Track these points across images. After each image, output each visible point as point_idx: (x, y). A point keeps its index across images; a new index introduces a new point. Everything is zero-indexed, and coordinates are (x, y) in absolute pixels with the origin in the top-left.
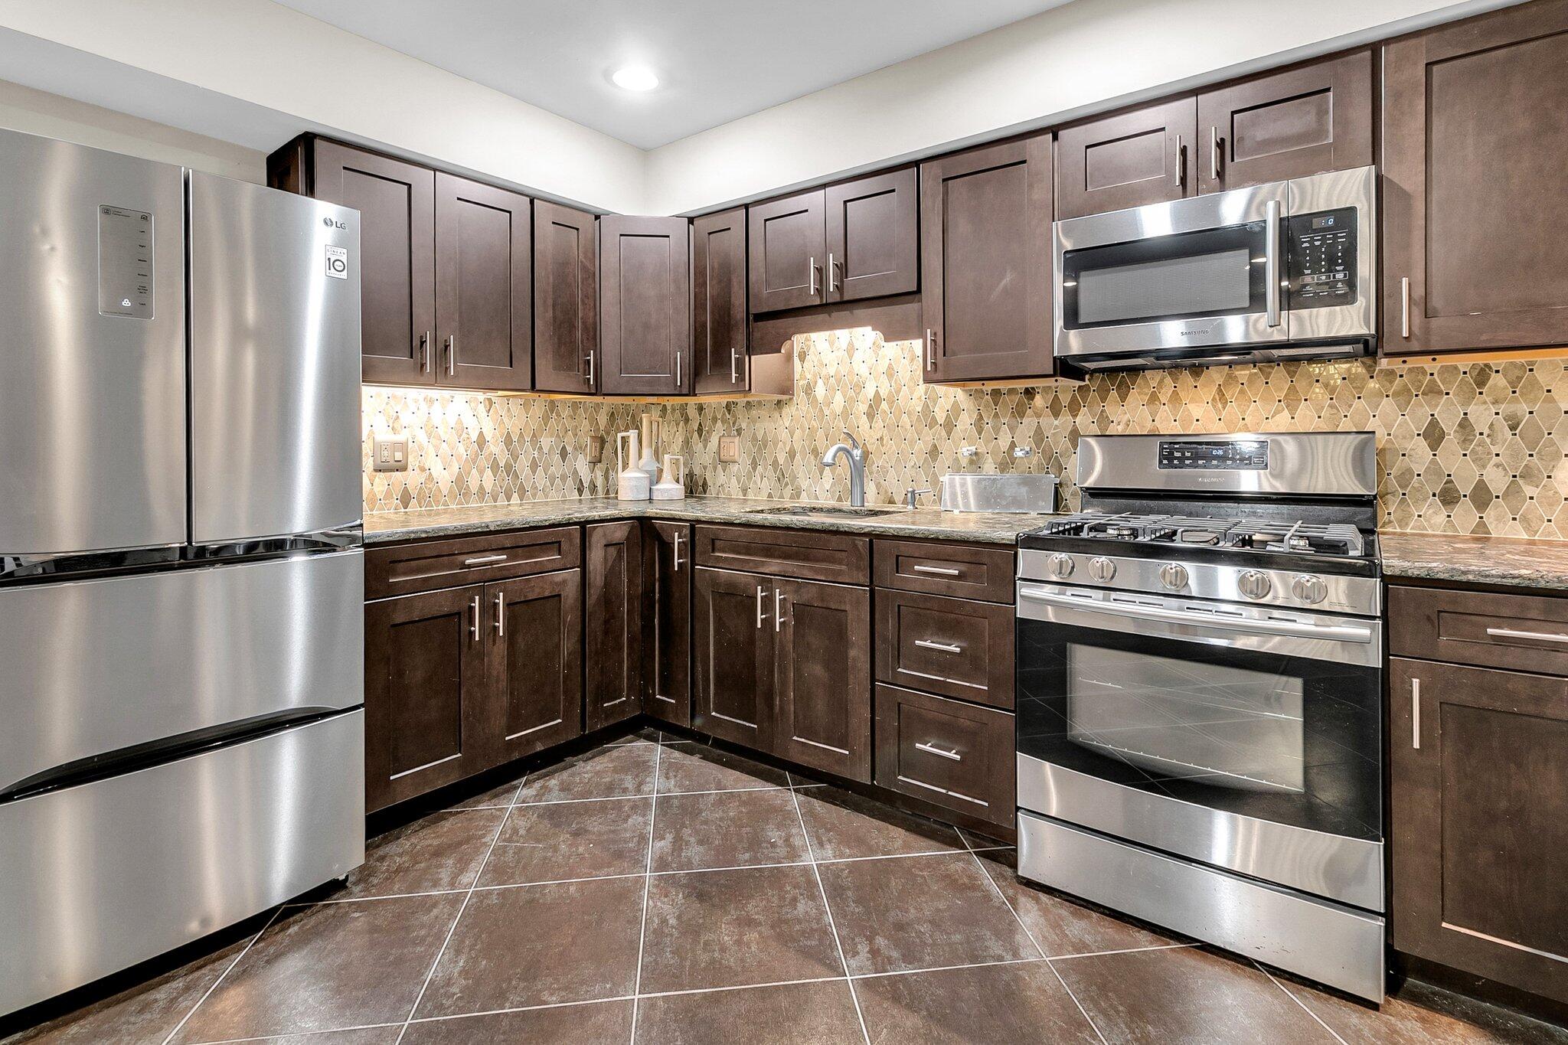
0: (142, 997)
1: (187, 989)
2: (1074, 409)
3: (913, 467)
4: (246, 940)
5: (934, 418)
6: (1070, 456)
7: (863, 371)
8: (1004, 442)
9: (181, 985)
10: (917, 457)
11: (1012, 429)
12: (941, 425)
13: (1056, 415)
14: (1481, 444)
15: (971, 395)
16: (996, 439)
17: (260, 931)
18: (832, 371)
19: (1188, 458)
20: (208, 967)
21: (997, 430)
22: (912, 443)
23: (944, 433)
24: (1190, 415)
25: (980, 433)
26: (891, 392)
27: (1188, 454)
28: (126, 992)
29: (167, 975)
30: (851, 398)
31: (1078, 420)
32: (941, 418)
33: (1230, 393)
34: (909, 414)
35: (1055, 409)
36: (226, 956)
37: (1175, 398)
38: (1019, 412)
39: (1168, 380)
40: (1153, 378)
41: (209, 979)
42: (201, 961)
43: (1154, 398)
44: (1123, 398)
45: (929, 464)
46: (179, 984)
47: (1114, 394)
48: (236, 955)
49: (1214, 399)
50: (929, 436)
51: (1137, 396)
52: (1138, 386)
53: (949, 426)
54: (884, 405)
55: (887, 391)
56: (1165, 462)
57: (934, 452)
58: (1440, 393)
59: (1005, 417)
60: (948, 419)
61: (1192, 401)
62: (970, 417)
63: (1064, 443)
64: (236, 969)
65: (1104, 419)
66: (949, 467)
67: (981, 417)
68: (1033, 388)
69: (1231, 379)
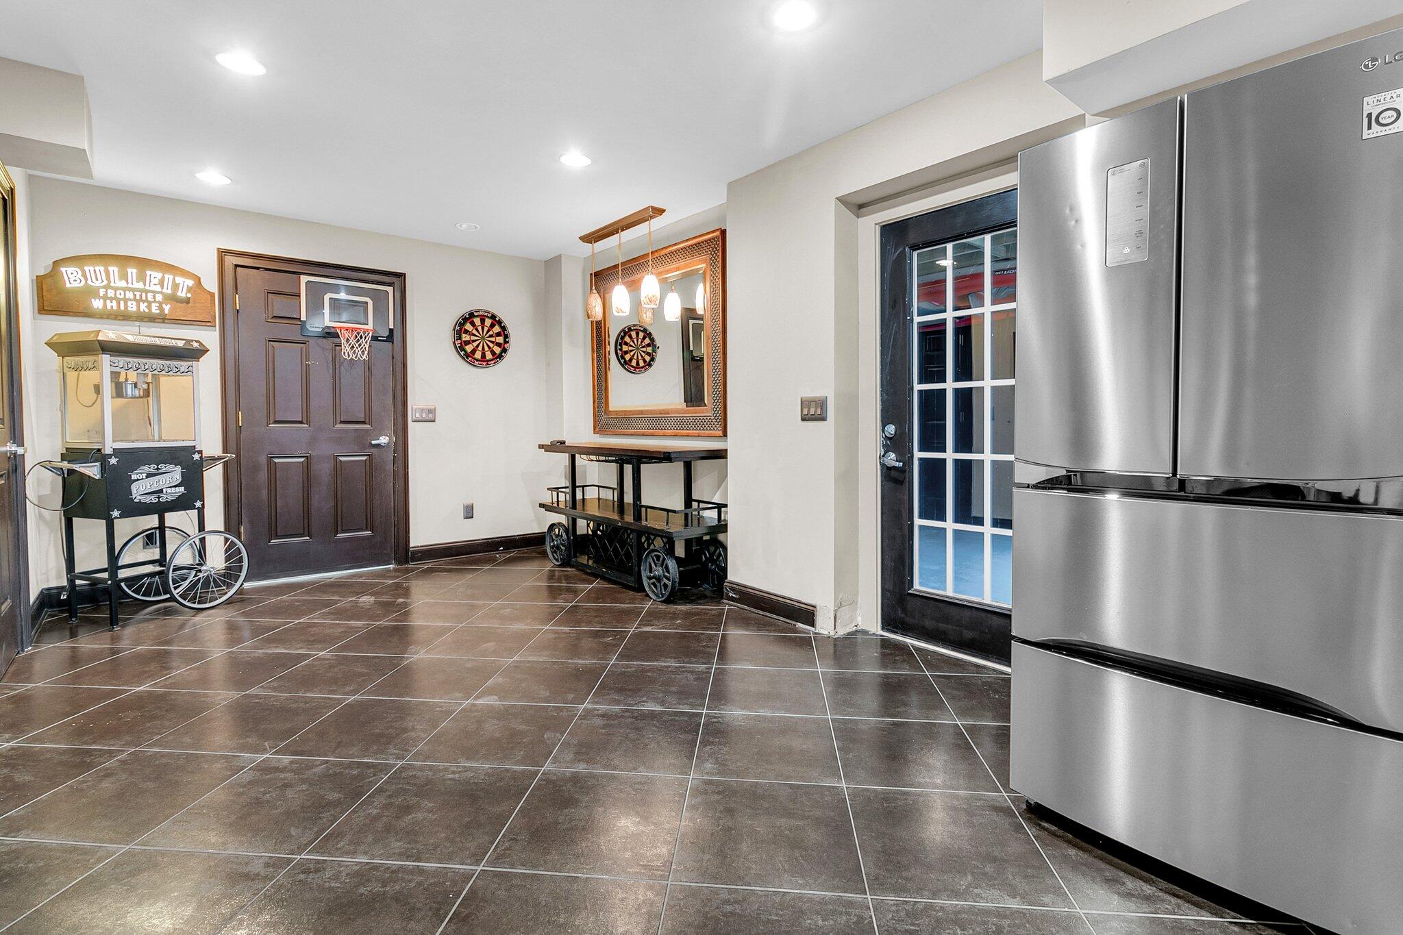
0: (1122, 874)
1: (1148, 898)
4: (1232, 913)
9: (1149, 892)
17: (1251, 919)
20: (1179, 901)
28: (1120, 862)
29: (1153, 877)
36: (1201, 908)
41: (1167, 909)
42: (1182, 892)
46: (1148, 889)
48: (1209, 914)
64: (1192, 923)
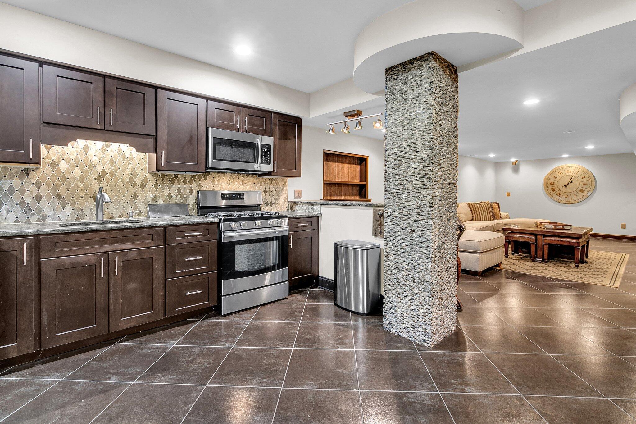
2: (191, 182)
3: (124, 202)
5: (135, 183)
6: (189, 197)
7: (95, 159)
8: (166, 192)
10: (126, 198)
11: (169, 188)
12: (139, 186)
13: (185, 183)
14: (272, 193)
15: (153, 175)
16: (163, 191)
18: (73, 157)
19: (228, 197)
21: (163, 188)
22: (124, 192)
23: (140, 189)
24: (222, 185)
25: (156, 189)
26: (112, 170)
27: (228, 196)
30: (86, 171)
31: (192, 186)
32: (139, 182)
33: (231, 180)
34: (122, 181)
35: (185, 182)
37: (219, 181)
38: (172, 182)
39: (217, 176)
40: (213, 175)
43: (213, 181)
44: (205, 180)
45: (132, 201)
47: (203, 178)
49: (228, 182)
50: (132, 190)
51: (209, 179)
52: (210, 177)
53: (143, 186)
54: (108, 176)
55: (110, 170)
56: (223, 198)
57: (135, 196)
58: (266, 183)
59: (166, 184)
60: (142, 184)
61: (223, 182)
62: (152, 183)
63: (188, 193)
65: (200, 186)
66: (142, 202)
67: (157, 183)
68: (177, 175)
69: (231, 176)
